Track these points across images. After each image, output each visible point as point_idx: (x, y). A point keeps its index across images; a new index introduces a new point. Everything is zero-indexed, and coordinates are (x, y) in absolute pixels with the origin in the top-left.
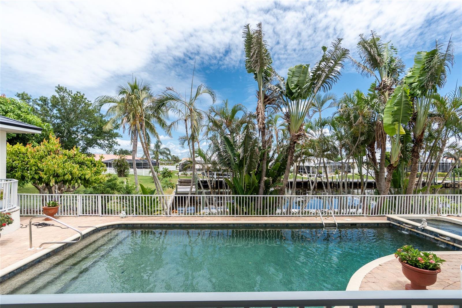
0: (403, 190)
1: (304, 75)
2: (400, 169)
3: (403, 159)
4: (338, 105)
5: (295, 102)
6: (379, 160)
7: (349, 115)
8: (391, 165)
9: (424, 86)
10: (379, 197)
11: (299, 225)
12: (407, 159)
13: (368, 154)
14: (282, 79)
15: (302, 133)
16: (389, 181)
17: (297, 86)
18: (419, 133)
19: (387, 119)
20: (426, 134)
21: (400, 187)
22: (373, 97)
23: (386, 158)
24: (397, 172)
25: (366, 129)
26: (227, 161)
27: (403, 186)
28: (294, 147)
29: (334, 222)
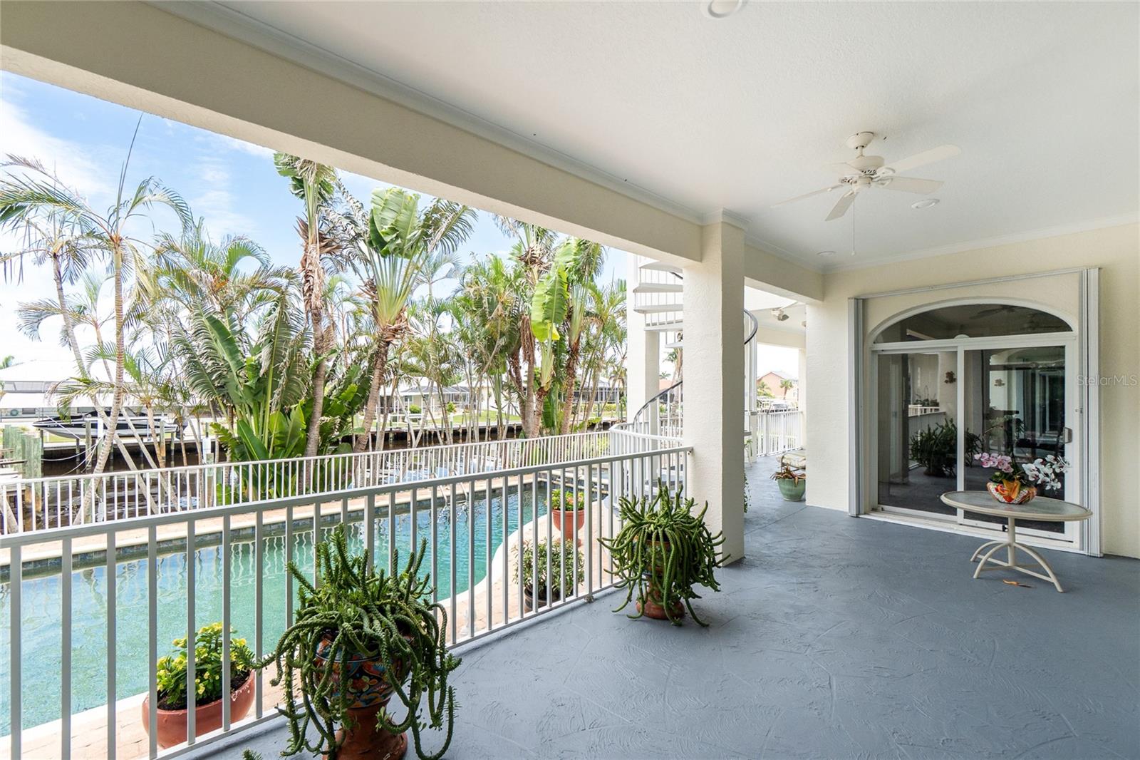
0: (557, 429)
1: (408, 213)
2: (553, 396)
3: (556, 379)
4: (462, 276)
5: (387, 259)
6: (525, 382)
7: (481, 299)
8: (541, 389)
9: (579, 270)
10: (526, 442)
11: (401, 506)
12: (561, 379)
13: (510, 371)
14: (360, 206)
15: (403, 324)
16: (539, 415)
17: (393, 230)
18: (574, 340)
19: (536, 315)
20: (583, 341)
21: (553, 425)
22: (518, 276)
23: (535, 378)
24: (550, 401)
25: (508, 326)
26: (216, 379)
27: (557, 423)
28: (386, 351)
29: (462, 492)
